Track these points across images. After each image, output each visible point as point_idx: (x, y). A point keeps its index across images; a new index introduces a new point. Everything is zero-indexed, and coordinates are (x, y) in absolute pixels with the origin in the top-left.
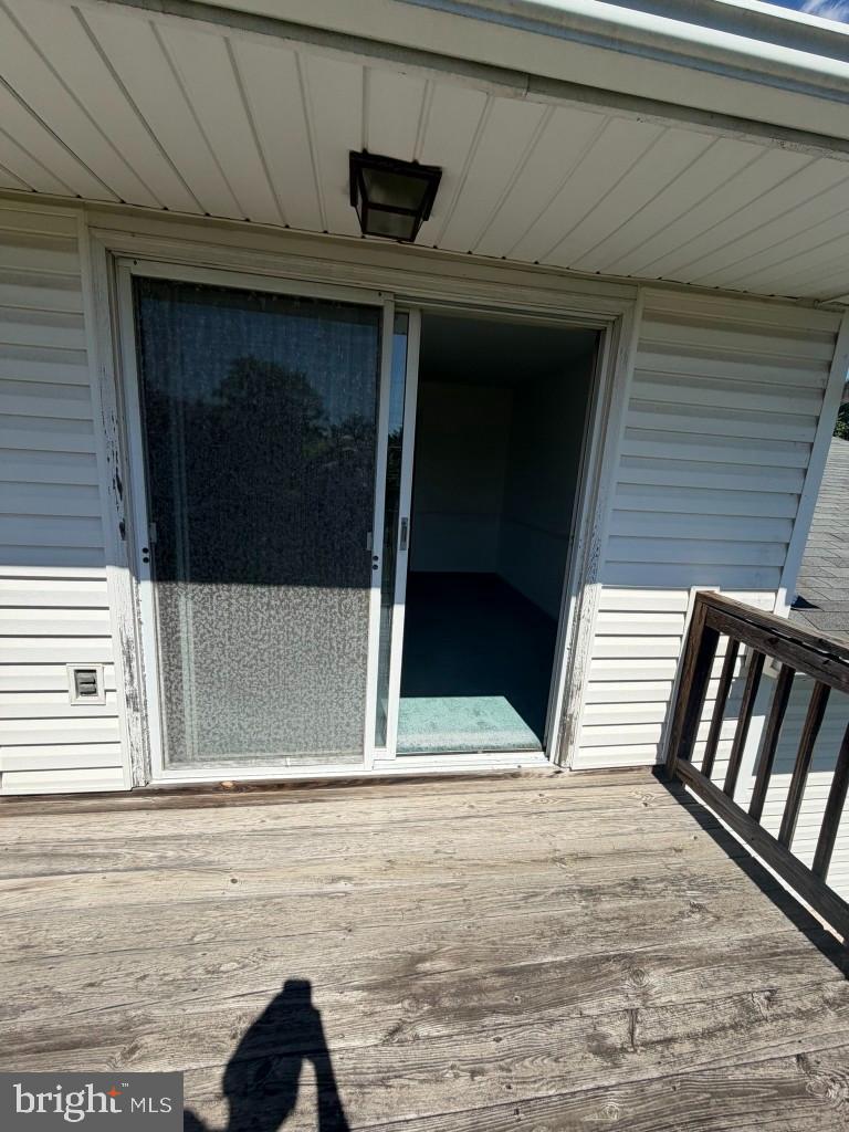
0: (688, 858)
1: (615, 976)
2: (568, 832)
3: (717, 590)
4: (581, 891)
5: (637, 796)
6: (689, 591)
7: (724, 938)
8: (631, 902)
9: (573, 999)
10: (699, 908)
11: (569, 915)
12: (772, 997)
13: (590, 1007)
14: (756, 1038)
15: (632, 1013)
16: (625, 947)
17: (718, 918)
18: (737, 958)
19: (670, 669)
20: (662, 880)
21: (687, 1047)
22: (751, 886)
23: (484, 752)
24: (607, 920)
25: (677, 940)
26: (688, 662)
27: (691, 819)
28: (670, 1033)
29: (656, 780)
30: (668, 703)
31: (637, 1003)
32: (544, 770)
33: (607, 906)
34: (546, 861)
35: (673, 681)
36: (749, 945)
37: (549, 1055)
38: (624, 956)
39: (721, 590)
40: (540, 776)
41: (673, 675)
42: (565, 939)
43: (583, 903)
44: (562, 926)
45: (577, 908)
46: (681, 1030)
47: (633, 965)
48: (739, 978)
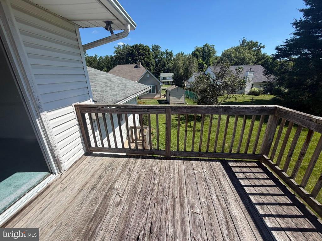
0: (105, 164)
1: (111, 193)
2: (77, 183)
3: (78, 103)
4: (92, 190)
5: (86, 163)
6: (72, 105)
7: (119, 169)
8: (102, 180)
9: (108, 205)
10: (113, 169)
11: (94, 196)
12: (130, 169)
13: (112, 202)
14: (132, 176)
15: (118, 194)
16: (108, 187)
17: (116, 167)
18: (123, 170)
19: (77, 128)
20: (104, 171)
21: (127, 187)
22: (116, 159)
23: (28, 192)
24: (101, 188)
25: (114, 177)
26: (81, 124)
27: (99, 157)
28: (124, 189)
29: (87, 156)
30: (80, 137)
31: (117, 192)
32: (57, 178)
33: (99, 186)
34: (78, 193)
35: (79, 131)
36: (123, 167)
37: (112, 217)
38: (109, 189)
39: (79, 103)
40: (57, 180)
41: (78, 129)
42: (97, 200)
43: (94, 190)
44: (94, 199)
45: (94, 192)
46: (125, 187)
47: (112, 188)
48: (125, 172)
